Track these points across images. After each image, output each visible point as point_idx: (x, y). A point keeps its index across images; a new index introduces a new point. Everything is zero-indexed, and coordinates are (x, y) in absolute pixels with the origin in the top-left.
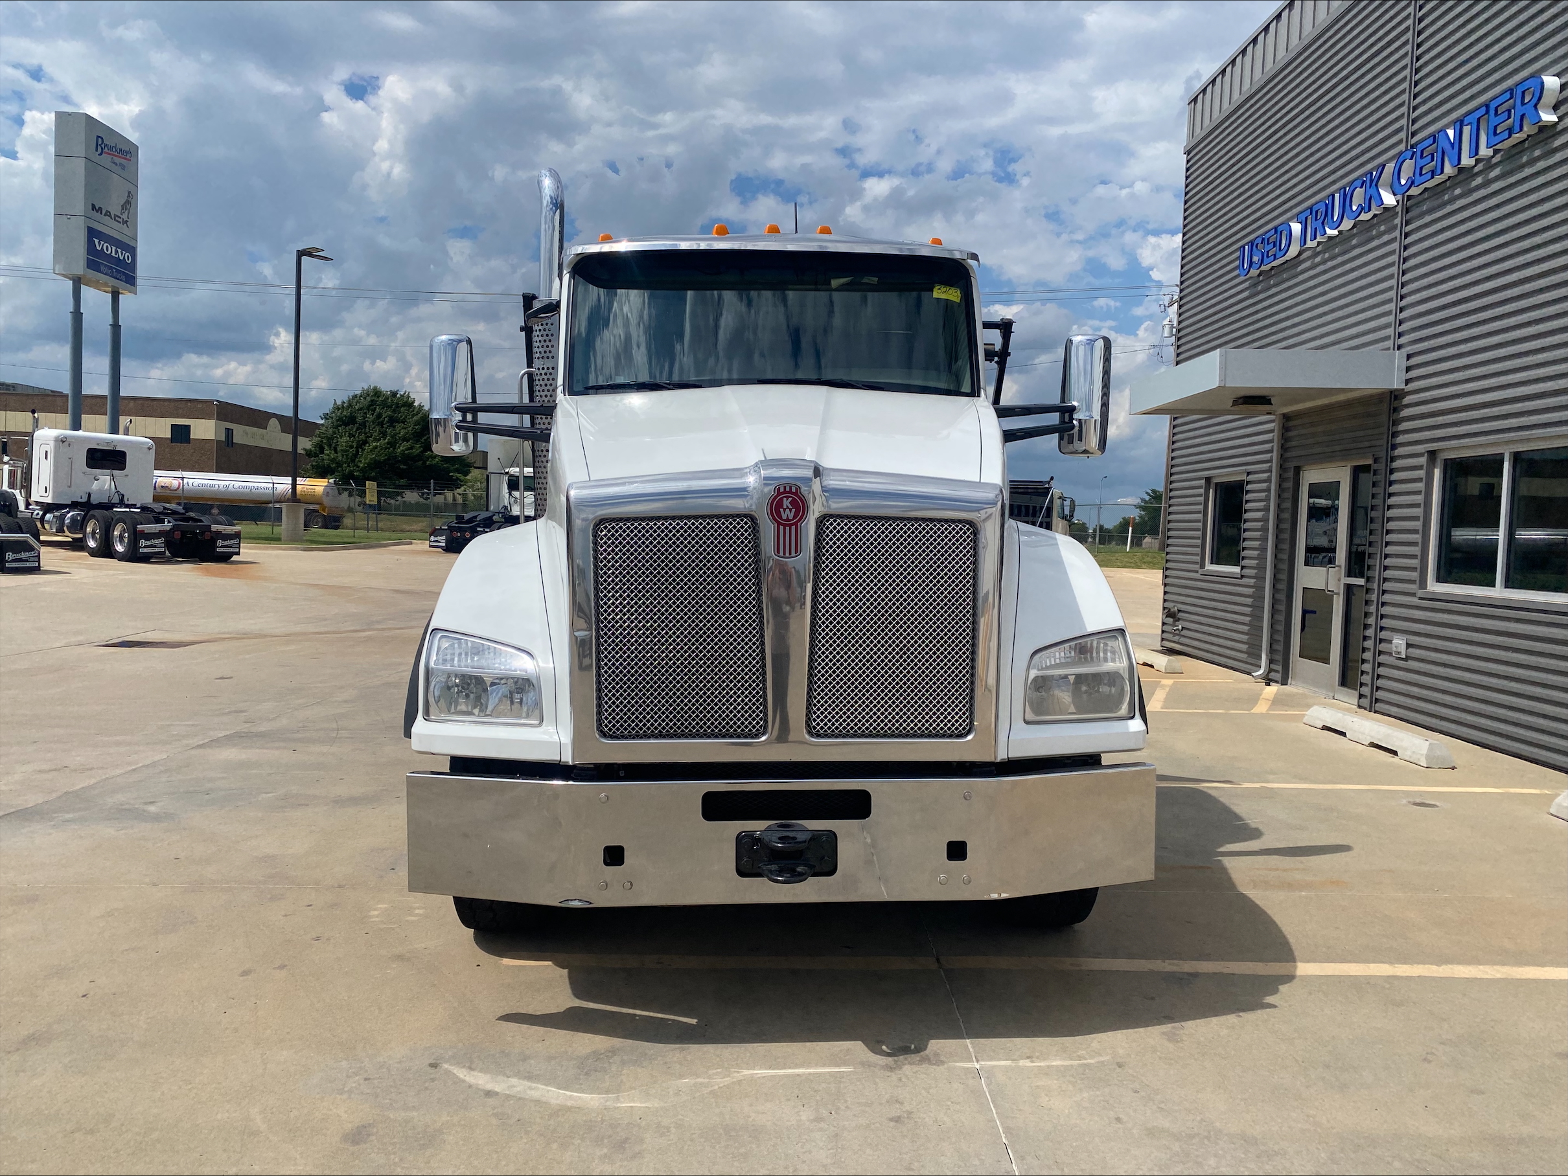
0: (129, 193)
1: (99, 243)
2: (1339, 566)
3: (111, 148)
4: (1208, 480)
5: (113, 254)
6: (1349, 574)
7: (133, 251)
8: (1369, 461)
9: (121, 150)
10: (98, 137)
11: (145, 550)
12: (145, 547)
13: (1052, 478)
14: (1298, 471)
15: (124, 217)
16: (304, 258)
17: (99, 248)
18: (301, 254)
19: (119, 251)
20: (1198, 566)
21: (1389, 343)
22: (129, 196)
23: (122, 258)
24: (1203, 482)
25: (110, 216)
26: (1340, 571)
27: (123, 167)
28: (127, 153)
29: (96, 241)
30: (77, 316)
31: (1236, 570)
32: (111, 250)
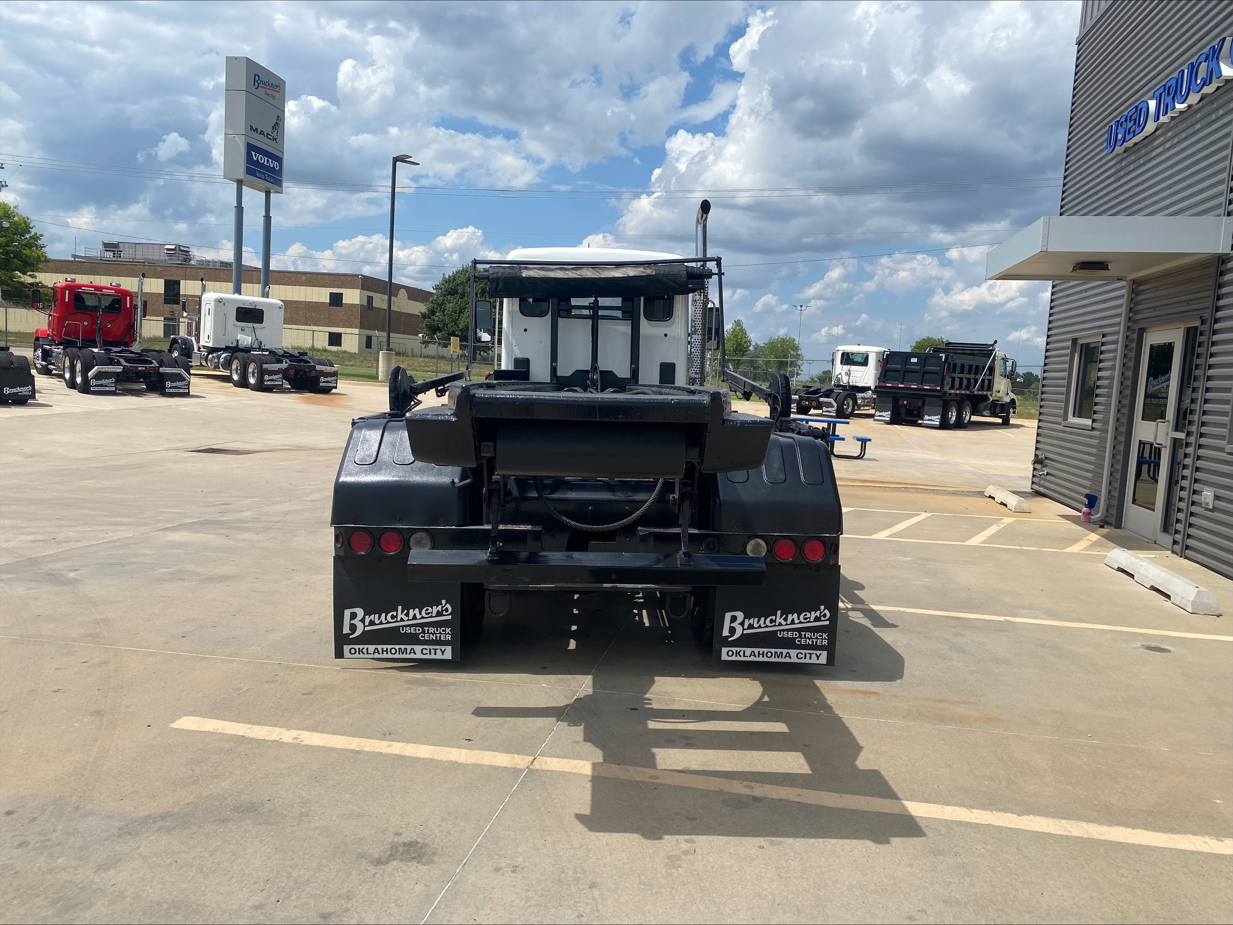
0: (278, 116)
1: (256, 155)
2: (1169, 421)
3: (264, 83)
4: (1075, 341)
5: (266, 163)
6: (1177, 429)
7: (279, 160)
8: (1197, 324)
9: (272, 84)
10: (255, 75)
11: (269, 383)
12: (268, 381)
13: (996, 342)
14: (1142, 331)
15: (274, 135)
16: (398, 163)
17: (255, 159)
18: (396, 160)
19: (270, 160)
20: (1061, 419)
21: (1221, 211)
22: (278, 119)
23: (272, 166)
24: (1070, 343)
25: (264, 134)
26: (1168, 426)
27: (274, 97)
28: (277, 86)
29: (253, 153)
30: (240, 209)
31: (1088, 422)
32: (264, 160)
